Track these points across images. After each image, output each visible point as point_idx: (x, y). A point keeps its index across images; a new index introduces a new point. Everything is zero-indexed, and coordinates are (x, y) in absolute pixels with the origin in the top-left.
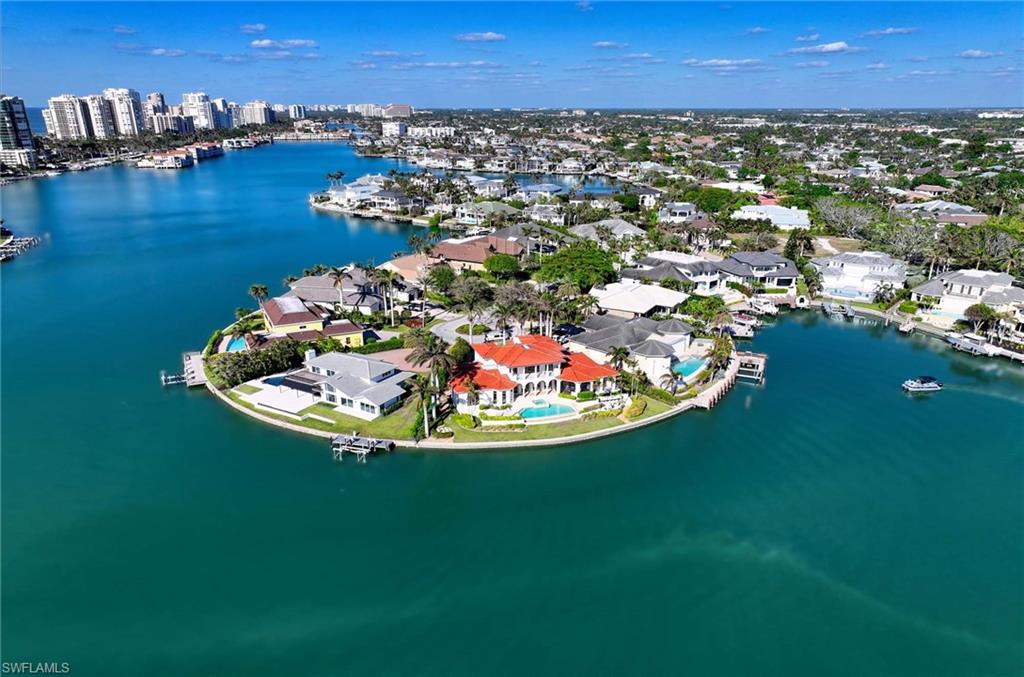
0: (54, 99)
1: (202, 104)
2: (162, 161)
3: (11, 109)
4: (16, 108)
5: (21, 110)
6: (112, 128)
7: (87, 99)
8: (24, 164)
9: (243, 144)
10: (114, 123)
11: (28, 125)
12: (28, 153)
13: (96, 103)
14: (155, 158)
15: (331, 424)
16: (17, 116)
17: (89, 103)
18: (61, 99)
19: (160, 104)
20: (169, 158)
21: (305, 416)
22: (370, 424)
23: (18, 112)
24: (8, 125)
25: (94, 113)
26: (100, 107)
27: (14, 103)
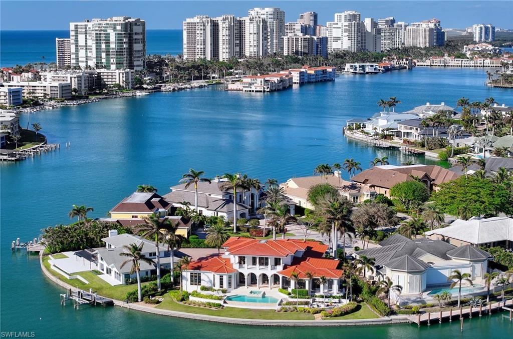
0: (188, 20)
1: (347, 24)
2: (250, 84)
3: (131, 30)
4: (136, 29)
5: (141, 31)
6: (238, 49)
7: (219, 20)
8: (121, 84)
9: (367, 70)
10: (241, 45)
11: (144, 46)
12: (127, 73)
13: (227, 24)
14: (245, 80)
15: (84, 284)
16: (135, 37)
17: (220, 23)
18: (196, 20)
19: (312, 24)
20: (259, 80)
21: (74, 277)
22: (111, 287)
23: (137, 34)
24: (125, 46)
25: (223, 33)
26: (230, 28)
27: (136, 24)
